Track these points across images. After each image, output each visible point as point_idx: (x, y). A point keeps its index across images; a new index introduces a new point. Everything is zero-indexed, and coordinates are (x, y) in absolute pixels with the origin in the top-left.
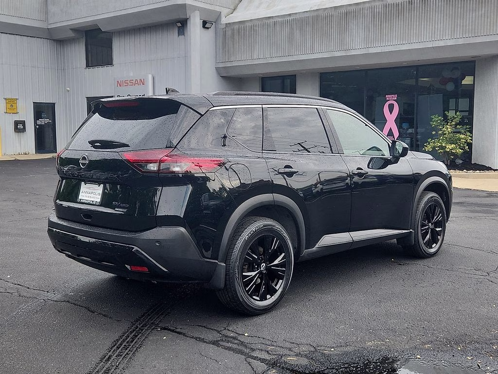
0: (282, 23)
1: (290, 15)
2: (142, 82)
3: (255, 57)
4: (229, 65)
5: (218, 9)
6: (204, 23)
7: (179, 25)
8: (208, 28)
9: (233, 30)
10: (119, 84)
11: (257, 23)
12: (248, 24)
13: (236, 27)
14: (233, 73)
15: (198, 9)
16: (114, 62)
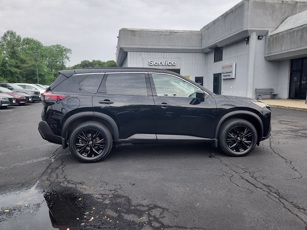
0: (298, 31)
1: (302, 26)
2: (231, 66)
3: (283, 49)
4: (270, 55)
5: (267, 29)
6: (259, 37)
7: (246, 39)
8: (261, 39)
9: (273, 38)
10: (223, 68)
11: (284, 33)
12: (281, 34)
13: (275, 36)
14: (273, 59)
15: (255, 31)
16: (223, 59)
